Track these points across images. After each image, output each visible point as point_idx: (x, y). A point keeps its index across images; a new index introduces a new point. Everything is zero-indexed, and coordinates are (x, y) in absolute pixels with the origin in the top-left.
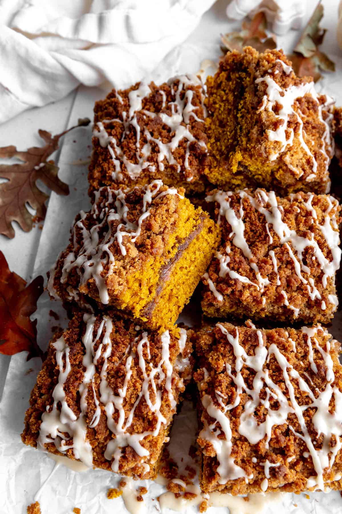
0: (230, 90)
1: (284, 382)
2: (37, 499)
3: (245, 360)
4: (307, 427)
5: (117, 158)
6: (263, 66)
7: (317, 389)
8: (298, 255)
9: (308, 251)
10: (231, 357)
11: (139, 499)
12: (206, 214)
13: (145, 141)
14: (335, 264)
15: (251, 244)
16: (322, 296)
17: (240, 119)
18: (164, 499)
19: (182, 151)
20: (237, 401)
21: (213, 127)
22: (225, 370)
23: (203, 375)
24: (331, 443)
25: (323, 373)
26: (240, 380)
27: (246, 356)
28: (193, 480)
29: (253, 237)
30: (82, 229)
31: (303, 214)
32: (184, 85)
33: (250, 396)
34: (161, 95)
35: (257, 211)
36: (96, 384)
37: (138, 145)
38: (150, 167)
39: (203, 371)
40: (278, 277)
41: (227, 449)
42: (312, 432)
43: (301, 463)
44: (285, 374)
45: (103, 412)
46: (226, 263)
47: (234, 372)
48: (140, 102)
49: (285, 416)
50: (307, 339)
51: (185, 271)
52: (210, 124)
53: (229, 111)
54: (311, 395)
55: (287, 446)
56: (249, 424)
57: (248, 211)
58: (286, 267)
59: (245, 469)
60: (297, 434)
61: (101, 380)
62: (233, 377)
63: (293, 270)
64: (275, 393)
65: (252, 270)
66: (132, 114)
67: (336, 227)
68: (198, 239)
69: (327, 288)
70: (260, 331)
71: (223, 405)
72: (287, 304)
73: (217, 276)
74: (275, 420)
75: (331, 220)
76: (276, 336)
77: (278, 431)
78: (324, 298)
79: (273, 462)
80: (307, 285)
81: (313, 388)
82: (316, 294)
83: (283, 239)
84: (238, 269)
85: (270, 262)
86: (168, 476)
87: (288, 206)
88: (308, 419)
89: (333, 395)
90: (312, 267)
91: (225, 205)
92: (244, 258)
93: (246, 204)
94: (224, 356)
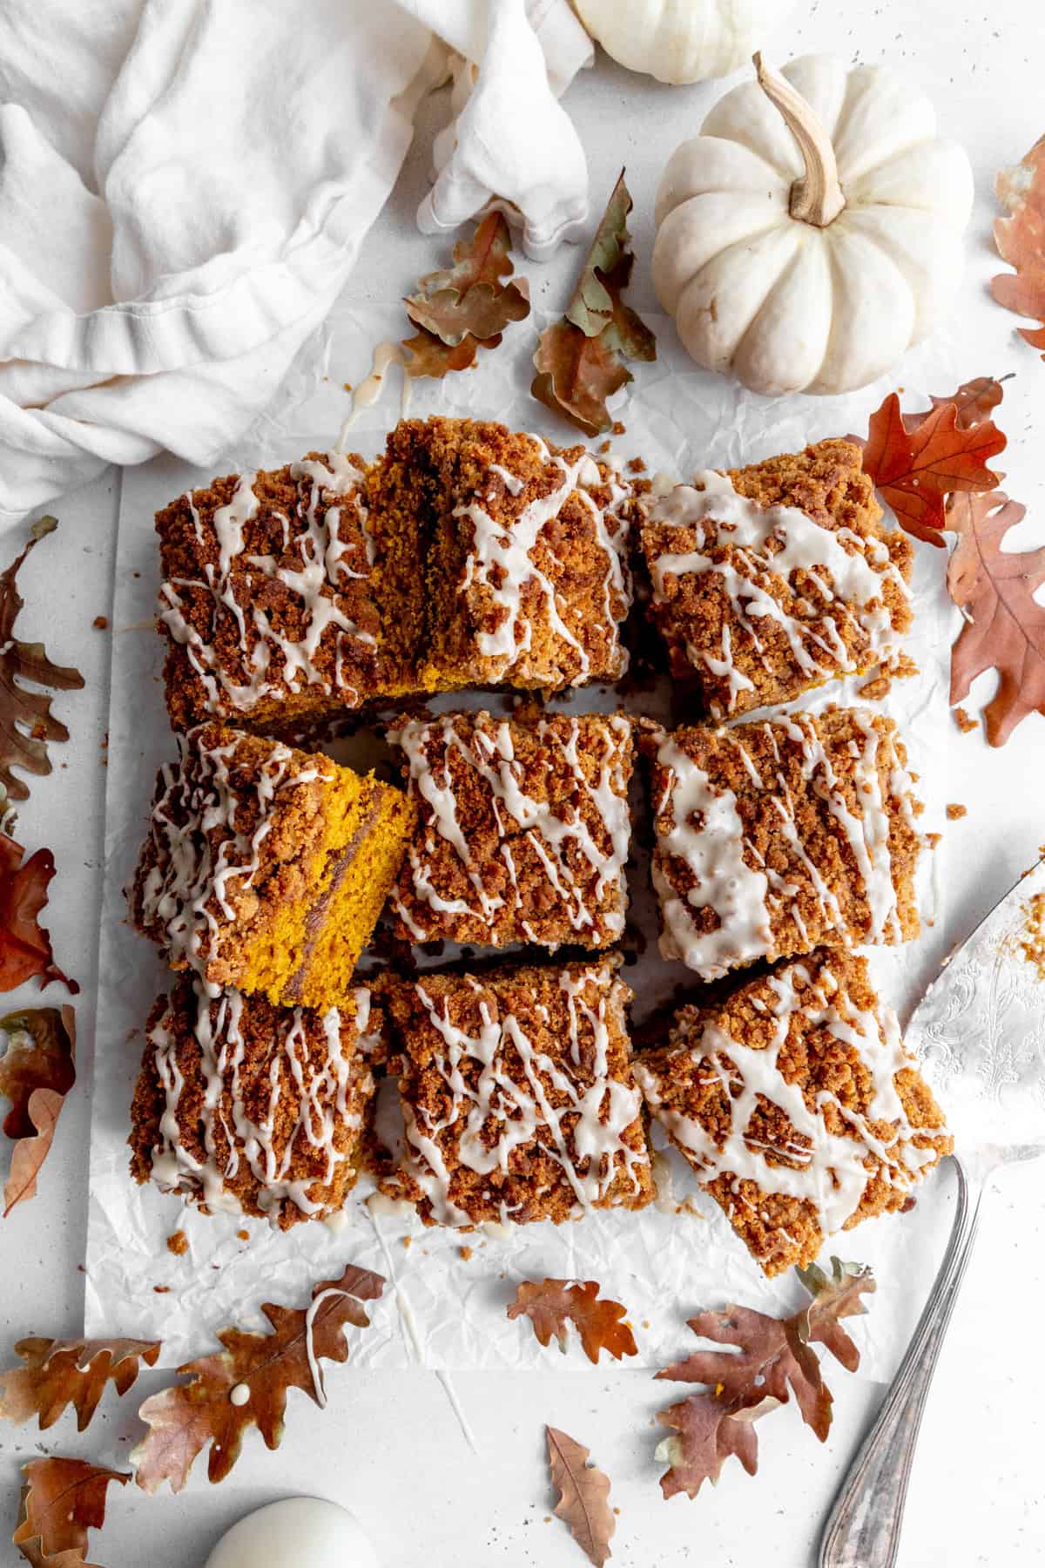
0: (410, 510)
1: (528, 1080)
2: (179, 1226)
3: (464, 1048)
4: (566, 1141)
5: (209, 672)
6: (467, 476)
7: (582, 1085)
8: (552, 848)
9: (568, 842)
10: (441, 1045)
12: (383, 784)
13: (256, 636)
14: (618, 859)
15: (469, 835)
16: (594, 919)
17: (431, 588)
18: (375, 1204)
19: (328, 656)
20: (455, 1115)
21: (386, 588)
22: (433, 1063)
23: (400, 1067)
24: (601, 1171)
25: (588, 1066)
26: (458, 1082)
27: (466, 1040)
29: (472, 820)
30: (165, 824)
31: (560, 772)
32: (321, 489)
33: (474, 1102)
34: (279, 520)
35: (475, 770)
36: (225, 1110)
37: (244, 646)
38: (273, 692)
39: (400, 1062)
40: (518, 894)
41: (442, 1187)
42: (573, 1155)
43: (560, 1191)
44: (529, 1070)
45: (243, 1157)
46: (424, 879)
47: (448, 1066)
48: (239, 532)
49: (531, 1129)
50: (568, 999)
51: (355, 898)
52: (381, 580)
53: (413, 561)
54: (573, 1093)
55: (536, 1175)
56: (473, 1148)
57: (460, 773)
58: (532, 872)
59: (471, 1214)
60: (552, 1155)
61: (233, 1102)
62: (446, 1077)
63: (544, 877)
64: (513, 1100)
65: (471, 885)
66: (225, 565)
67: (622, 786)
68: (372, 833)
69: (604, 900)
70: (486, 1001)
71: (430, 1126)
72: (534, 938)
73: (412, 898)
74: (516, 1136)
75: (614, 773)
76: (514, 1003)
77: (521, 1154)
78: (597, 925)
79: (512, 1203)
80: (569, 902)
81: (575, 1084)
82: (585, 916)
83: (524, 822)
84: (446, 887)
85: (502, 870)
86: (377, 1173)
87: (531, 759)
88: (567, 1130)
89: (608, 1090)
90: (576, 869)
91: (419, 760)
92: (458, 864)
93: (454, 764)
94: (430, 1043)
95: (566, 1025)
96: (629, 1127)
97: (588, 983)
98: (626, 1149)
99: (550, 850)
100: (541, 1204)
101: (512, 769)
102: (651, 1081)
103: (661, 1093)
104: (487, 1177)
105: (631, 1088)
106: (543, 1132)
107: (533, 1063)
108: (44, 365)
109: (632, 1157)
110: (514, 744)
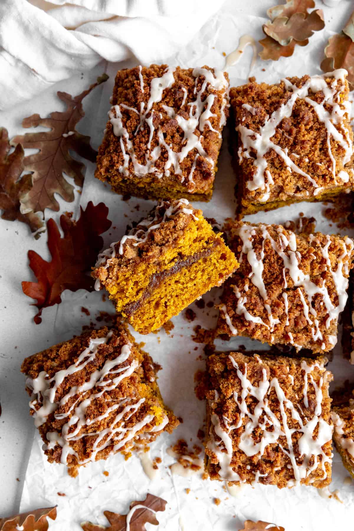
1: (280, 412)
3: (250, 390)
4: (293, 446)
7: (306, 418)
8: (308, 298)
9: (317, 296)
10: (239, 387)
11: (155, 467)
14: (340, 308)
15: (268, 285)
16: (324, 337)
18: (175, 468)
20: (240, 424)
22: (232, 396)
23: (214, 396)
24: (310, 463)
25: (312, 409)
26: (244, 407)
27: (251, 387)
28: (199, 455)
29: (270, 278)
31: (319, 261)
33: (250, 419)
35: (276, 253)
39: (214, 393)
40: (288, 319)
41: (228, 459)
42: (297, 452)
43: (285, 471)
44: (282, 407)
46: (243, 304)
47: (240, 399)
49: (276, 437)
50: (304, 375)
54: (301, 422)
55: (275, 461)
56: (247, 442)
57: (269, 253)
58: (296, 309)
59: (240, 475)
60: (286, 452)
62: (239, 403)
63: (302, 312)
64: (271, 420)
65: (265, 310)
67: (347, 272)
69: (329, 328)
70: (265, 368)
71: (228, 427)
72: (292, 342)
73: (233, 313)
74: (269, 440)
75: (344, 265)
76: (279, 372)
77: (270, 449)
78: (325, 340)
79: (262, 472)
80: (312, 326)
81: (302, 418)
82: (319, 335)
83: (297, 283)
84: (253, 310)
85: (283, 305)
86: (179, 453)
87: (305, 252)
88: (295, 440)
89: (318, 423)
90: (319, 310)
91: (248, 244)
92: (260, 299)
93: (267, 248)
94: (233, 386)
95: (302, 387)
96: (327, 444)
97: (316, 368)
98: (324, 454)
99: (307, 299)
100: (275, 477)
101: (297, 255)
102: (341, 423)
103: (344, 429)
104: (251, 459)
105: (330, 424)
106: (282, 439)
107: (284, 403)
108: (80, 7)
109: (326, 459)
110: (298, 244)
